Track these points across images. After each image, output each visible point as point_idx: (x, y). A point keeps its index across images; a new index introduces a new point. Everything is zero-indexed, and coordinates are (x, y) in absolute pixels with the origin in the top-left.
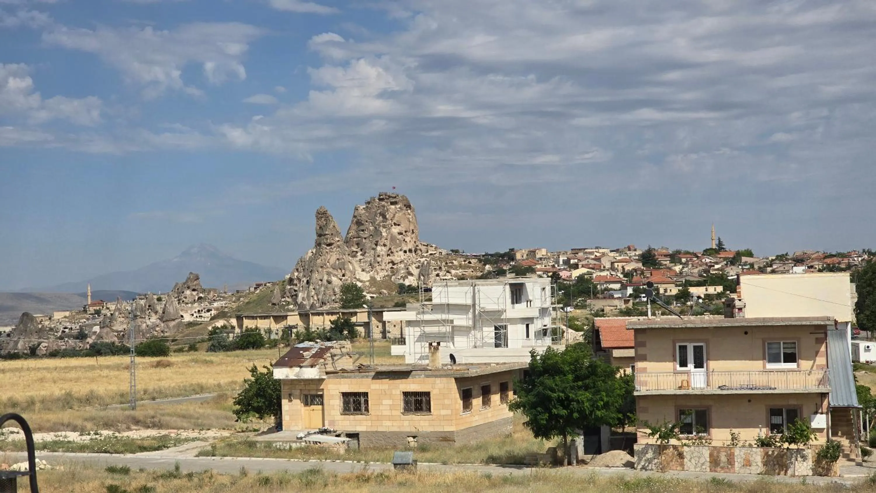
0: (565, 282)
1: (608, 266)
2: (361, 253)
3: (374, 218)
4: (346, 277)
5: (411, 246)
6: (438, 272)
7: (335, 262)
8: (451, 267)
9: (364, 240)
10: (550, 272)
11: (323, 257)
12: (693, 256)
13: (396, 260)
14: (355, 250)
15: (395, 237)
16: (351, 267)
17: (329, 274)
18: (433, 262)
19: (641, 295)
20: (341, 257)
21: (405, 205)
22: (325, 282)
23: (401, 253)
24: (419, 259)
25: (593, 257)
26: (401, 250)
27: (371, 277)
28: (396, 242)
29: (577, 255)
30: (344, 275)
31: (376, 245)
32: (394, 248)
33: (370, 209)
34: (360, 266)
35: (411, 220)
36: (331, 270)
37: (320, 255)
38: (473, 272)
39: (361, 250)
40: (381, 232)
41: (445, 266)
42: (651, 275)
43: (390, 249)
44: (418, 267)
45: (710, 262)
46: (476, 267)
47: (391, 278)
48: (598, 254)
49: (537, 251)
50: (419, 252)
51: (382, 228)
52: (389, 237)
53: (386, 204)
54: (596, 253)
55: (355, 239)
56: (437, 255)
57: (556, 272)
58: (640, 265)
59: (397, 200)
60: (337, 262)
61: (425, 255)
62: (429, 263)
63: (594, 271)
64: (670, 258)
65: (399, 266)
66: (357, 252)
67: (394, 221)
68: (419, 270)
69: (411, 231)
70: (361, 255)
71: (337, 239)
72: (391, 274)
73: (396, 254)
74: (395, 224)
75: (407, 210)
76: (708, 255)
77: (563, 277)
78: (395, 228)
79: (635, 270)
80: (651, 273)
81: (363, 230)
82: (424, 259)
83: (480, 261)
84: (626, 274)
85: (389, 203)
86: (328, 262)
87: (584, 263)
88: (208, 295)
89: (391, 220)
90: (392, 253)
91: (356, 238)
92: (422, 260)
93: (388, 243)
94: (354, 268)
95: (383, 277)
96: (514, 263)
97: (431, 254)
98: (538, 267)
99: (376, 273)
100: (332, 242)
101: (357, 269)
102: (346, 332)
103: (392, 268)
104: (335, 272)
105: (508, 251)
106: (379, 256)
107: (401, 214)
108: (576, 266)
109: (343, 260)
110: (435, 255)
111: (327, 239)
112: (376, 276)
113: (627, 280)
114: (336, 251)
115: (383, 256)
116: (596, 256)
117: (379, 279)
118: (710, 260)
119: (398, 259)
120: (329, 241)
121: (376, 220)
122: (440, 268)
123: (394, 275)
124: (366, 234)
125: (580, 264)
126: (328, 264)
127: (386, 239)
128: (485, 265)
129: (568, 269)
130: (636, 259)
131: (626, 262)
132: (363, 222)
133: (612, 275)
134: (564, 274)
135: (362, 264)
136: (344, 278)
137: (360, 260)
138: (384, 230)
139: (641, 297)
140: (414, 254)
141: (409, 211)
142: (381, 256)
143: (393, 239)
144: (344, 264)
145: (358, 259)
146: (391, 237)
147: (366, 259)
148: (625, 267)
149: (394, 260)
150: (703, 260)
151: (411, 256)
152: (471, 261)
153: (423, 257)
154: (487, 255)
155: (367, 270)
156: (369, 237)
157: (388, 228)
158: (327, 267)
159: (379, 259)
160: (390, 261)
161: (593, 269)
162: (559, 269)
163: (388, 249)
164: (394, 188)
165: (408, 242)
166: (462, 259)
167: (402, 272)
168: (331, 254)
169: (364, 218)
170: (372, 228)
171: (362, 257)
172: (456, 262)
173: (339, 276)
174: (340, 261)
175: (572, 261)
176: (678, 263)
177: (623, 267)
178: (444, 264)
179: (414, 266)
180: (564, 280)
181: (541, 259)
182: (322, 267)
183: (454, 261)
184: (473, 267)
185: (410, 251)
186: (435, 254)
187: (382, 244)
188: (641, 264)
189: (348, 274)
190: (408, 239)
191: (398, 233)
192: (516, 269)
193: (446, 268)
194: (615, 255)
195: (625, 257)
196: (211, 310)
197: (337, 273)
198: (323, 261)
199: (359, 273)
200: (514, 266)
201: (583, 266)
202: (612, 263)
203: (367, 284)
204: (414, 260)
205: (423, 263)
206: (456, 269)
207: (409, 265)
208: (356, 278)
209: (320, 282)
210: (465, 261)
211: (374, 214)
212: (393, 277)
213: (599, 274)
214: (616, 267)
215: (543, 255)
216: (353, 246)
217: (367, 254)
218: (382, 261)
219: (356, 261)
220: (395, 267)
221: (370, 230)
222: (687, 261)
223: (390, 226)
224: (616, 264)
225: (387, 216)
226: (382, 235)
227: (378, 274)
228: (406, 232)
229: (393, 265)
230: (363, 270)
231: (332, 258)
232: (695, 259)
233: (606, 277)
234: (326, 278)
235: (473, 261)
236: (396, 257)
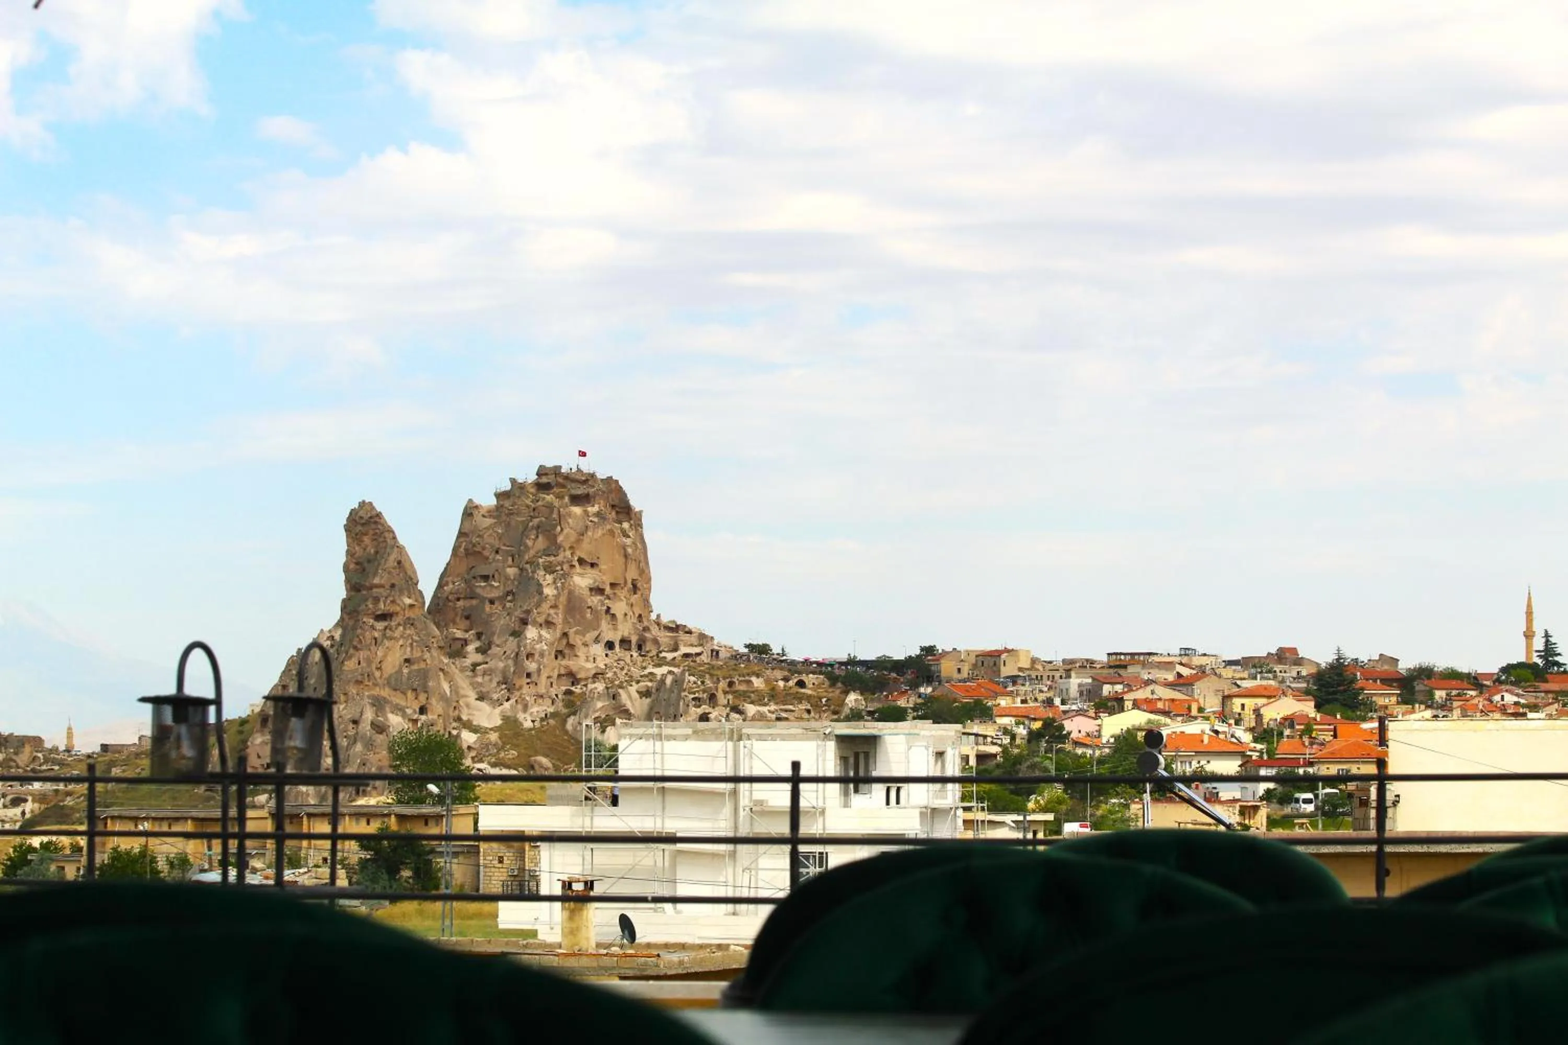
0: (1079, 751)
1: (1212, 704)
2: (477, 644)
3: (521, 543)
4: (431, 717)
5: (625, 629)
6: (705, 708)
7: (400, 671)
8: (745, 696)
9: (487, 607)
10: (1035, 719)
11: (362, 654)
12: (1465, 685)
13: (582, 668)
14: (459, 634)
15: (582, 600)
16: (446, 687)
17: (379, 704)
18: (692, 679)
19: (1297, 795)
20: (417, 654)
21: (613, 506)
22: (369, 727)
23: (598, 650)
24: (650, 669)
25: (1171, 677)
26: (597, 640)
27: (505, 719)
28: (583, 617)
29: (1122, 672)
30: (423, 710)
31: (524, 622)
32: (576, 633)
33: (510, 514)
34: (474, 685)
35: (630, 550)
36: (385, 693)
37: (356, 648)
38: (809, 712)
39: (479, 636)
40: (540, 585)
41: (725, 693)
42: (1335, 736)
43: (565, 635)
44: (645, 694)
45: (1516, 704)
46: (820, 699)
47: (564, 722)
48: (1185, 672)
49: (1004, 656)
50: (649, 646)
51: (542, 573)
52: (563, 599)
53: (557, 503)
54: (1180, 669)
55: (460, 603)
56: (705, 658)
57: (1054, 720)
58: (1308, 708)
59: (592, 491)
60: (405, 671)
61: (670, 656)
62: (678, 682)
63: (1168, 721)
64: (1399, 688)
65: (591, 686)
66: (465, 642)
67: (579, 553)
68: (648, 700)
69: (630, 585)
70: (478, 650)
71: (408, 601)
72: (565, 711)
73: (581, 652)
74: (581, 561)
75: (620, 522)
76: (1512, 684)
77: (1074, 735)
78: (580, 575)
79: (1289, 721)
80: (1335, 730)
81: (486, 578)
82: (665, 669)
83: (833, 680)
84: (1263, 734)
85: (567, 499)
86: (379, 669)
87: (1142, 694)
88: (16, 753)
89: (571, 548)
90: (571, 646)
91: (465, 598)
92: (660, 671)
93: (558, 619)
94: (455, 689)
95: (542, 720)
96: (929, 690)
97: (686, 656)
98: (1003, 702)
99: (520, 707)
100: (393, 608)
101: (462, 692)
102: (406, 873)
103: (568, 693)
104: (398, 699)
105: (918, 652)
106: (529, 656)
107: (600, 532)
108: (1115, 705)
109: (423, 665)
110: (698, 659)
111: (376, 600)
112: (521, 716)
113: (1261, 752)
114: (402, 636)
115: (542, 655)
116: (1179, 675)
117: (528, 724)
118: (1516, 699)
119: (590, 665)
120: (382, 606)
121: (527, 548)
122: (712, 698)
123: (574, 713)
124: (495, 589)
125: (1129, 697)
126: (377, 674)
127: (554, 606)
128: (847, 693)
129: (1092, 713)
130: (1298, 690)
131: (1269, 697)
132: (486, 553)
133: (1217, 732)
134: (1076, 727)
135: (479, 679)
136: (423, 717)
137: (475, 665)
138: (549, 578)
139: (1297, 801)
140: (635, 654)
141: (626, 525)
142: (537, 656)
143: (574, 606)
144: (424, 675)
145: (468, 662)
146: (569, 600)
147: (492, 664)
148: (1262, 711)
149: (574, 669)
150: (1497, 698)
151: (628, 659)
152: (804, 677)
153: (661, 662)
154: (852, 662)
155: (495, 696)
156: (502, 599)
157: (562, 575)
158: (375, 685)
159: (532, 666)
160: (563, 672)
161: (1165, 713)
162: (1065, 712)
163: (558, 634)
164: (583, 454)
165: (620, 616)
166: (779, 674)
167: (599, 705)
168: (387, 643)
169: (490, 540)
170: (512, 571)
171: (479, 658)
172: (761, 680)
173: (409, 711)
174: (415, 667)
175: (1107, 689)
176: (1421, 703)
177: (1257, 711)
178: (723, 685)
179: (633, 689)
180: (1077, 743)
181: (1014, 679)
182: (358, 682)
183: (754, 679)
184: (808, 698)
185: (625, 643)
186: (698, 654)
187: (541, 620)
188: (1312, 704)
189: (437, 707)
190: (619, 608)
191: (591, 589)
192: (935, 706)
193: (730, 697)
194: (1238, 675)
195: (1264, 683)
196: (26, 801)
197: (403, 703)
198: (363, 664)
199: (468, 706)
200: (929, 699)
201: (1136, 705)
202: (1226, 699)
203: (494, 737)
204: (636, 672)
205: (663, 681)
206: (759, 701)
207: (621, 687)
208: (459, 719)
209: (351, 726)
210: (786, 679)
211: (521, 528)
212: (571, 721)
213: (1178, 730)
214: (1237, 709)
215: (1020, 669)
216: (454, 622)
217: (495, 650)
218: (539, 670)
219: (463, 670)
220: (577, 689)
221: (507, 578)
222: (1449, 698)
223: (566, 567)
224: (1237, 702)
225: (560, 539)
226: (541, 593)
227: (525, 708)
228: (613, 585)
229: (573, 684)
230: (481, 698)
231: (389, 659)
232: (1473, 693)
233: (1199, 738)
234: (369, 715)
235: (810, 679)
236: (581, 662)
